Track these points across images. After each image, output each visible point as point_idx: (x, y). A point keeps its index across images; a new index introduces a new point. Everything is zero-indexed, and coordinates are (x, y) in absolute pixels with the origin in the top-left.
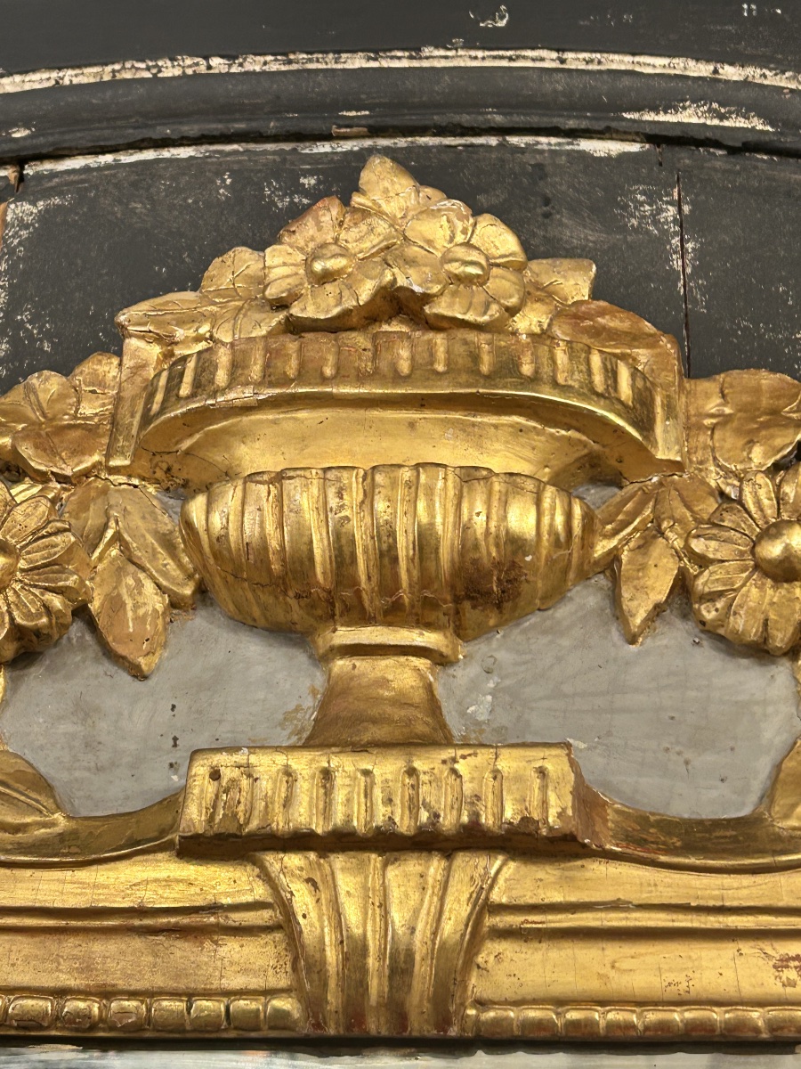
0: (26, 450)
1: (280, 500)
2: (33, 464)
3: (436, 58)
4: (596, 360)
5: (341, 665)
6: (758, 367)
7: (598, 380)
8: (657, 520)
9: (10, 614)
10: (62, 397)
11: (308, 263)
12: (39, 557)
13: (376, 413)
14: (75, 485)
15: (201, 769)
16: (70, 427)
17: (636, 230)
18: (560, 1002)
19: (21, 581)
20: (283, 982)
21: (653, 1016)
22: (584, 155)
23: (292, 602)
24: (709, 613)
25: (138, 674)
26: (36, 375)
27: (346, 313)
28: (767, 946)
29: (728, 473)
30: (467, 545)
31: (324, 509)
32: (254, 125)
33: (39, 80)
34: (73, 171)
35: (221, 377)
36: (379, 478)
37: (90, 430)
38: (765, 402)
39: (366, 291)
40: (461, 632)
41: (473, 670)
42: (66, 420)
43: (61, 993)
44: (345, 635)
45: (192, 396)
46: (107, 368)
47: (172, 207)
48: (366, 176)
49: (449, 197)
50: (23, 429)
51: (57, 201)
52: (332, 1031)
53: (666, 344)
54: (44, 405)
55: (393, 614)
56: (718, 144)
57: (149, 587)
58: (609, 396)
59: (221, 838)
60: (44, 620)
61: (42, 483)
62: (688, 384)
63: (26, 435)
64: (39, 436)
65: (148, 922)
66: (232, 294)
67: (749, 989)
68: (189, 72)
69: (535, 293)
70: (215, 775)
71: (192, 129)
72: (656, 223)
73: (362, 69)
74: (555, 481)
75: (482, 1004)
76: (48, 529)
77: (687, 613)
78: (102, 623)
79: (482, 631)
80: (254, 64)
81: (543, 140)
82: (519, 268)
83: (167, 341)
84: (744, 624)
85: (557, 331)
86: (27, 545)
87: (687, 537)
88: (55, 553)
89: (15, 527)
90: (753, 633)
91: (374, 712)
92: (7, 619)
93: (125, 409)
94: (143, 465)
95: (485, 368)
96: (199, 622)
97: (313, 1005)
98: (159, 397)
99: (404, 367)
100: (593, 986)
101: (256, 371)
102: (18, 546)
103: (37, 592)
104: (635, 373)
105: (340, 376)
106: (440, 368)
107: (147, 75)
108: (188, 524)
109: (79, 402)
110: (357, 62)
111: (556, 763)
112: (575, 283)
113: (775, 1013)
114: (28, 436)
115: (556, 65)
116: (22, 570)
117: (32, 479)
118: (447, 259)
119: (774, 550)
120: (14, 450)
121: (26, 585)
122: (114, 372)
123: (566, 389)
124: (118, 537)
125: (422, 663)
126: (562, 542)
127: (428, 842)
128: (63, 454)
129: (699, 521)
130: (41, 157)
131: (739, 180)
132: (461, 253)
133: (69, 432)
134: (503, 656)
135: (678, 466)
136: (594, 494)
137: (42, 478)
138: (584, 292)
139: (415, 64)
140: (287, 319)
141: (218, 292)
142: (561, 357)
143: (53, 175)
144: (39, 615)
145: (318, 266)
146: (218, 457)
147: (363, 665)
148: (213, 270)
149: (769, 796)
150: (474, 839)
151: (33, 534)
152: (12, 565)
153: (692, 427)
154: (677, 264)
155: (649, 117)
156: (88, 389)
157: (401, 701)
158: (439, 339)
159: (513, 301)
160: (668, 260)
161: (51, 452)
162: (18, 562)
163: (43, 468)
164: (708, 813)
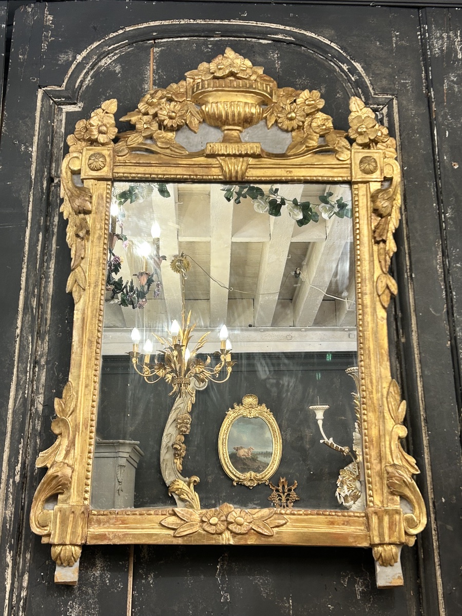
0: (174, 97)
1: (217, 106)
2: (175, 99)
3: (233, 22)
4: (264, 85)
5: (226, 132)
6: (289, 87)
7: (265, 88)
8: (273, 111)
10: (177, 88)
11: (217, 66)
12: (180, 114)
13: (231, 93)
14: (182, 103)
15: (208, 145)
17: (270, 59)
18: (258, 177)
19: (178, 118)
20: (221, 174)
21: (270, 178)
22: (261, 43)
23: (219, 122)
24: (280, 125)
25: (195, 133)
26: (172, 84)
27: (224, 75)
28: (285, 169)
29: (284, 104)
30: (245, 114)
31: (224, 107)
32: (200, 34)
33: (157, 23)
34: (165, 42)
35: (206, 86)
36: (232, 103)
37: (183, 94)
38: (290, 93)
39: (227, 72)
40: (244, 127)
41: (245, 133)
42: (179, 92)
43: (190, 175)
44: (227, 127)
45: (201, 89)
46: (183, 83)
47: (185, 50)
48: (226, 51)
49: (240, 55)
51: (163, 48)
52: (227, 180)
53: (275, 82)
54: (175, 89)
55: (234, 124)
56: (285, 42)
57: (196, 120)
58: (266, 91)
59: (212, 154)
60: (181, 124)
62: (278, 89)
64: (175, 94)
65: (201, 166)
66: (204, 71)
67: (283, 175)
68: (186, 22)
69: (254, 73)
70: (210, 146)
71: (188, 34)
72: (273, 58)
73: (219, 24)
74: (258, 104)
75: (248, 177)
77: (277, 125)
78: (189, 125)
79: (247, 128)
80: (199, 21)
81: (253, 39)
82: (251, 68)
83: (194, 79)
84: (285, 127)
85: (258, 80)
87: (277, 114)
88: (182, 114)
89: (176, 109)
90: (286, 128)
91: (232, 138)
92: (176, 123)
93: (188, 91)
94: (193, 100)
95: (248, 86)
96: (203, 125)
97: (225, 176)
98: (195, 89)
99: (235, 86)
100: (262, 175)
101: (212, 85)
102: (177, 112)
103: (180, 119)
104: (270, 88)
105: (225, 87)
106: (241, 86)
107: (178, 23)
108: (202, 110)
109: (180, 89)
110: (218, 22)
111: (258, 145)
112: (260, 71)
113: (286, 178)
114: (173, 94)
115: (256, 25)
116: (178, 116)
118: (240, 66)
119: (289, 116)
120: (172, 97)
122: (185, 84)
123: (260, 90)
124: (190, 112)
125: (238, 132)
126: (259, 114)
127: (241, 156)
128: (179, 98)
129: (279, 111)
130: (159, 39)
131: (288, 50)
132: (242, 65)
133: (179, 94)
134: (250, 131)
135: (276, 103)
136: (263, 107)
137: (176, 102)
138: (262, 73)
139: (229, 23)
140: (214, 76)
141: (201, 70)
142: (259, 85)
143: (161, 42)
145: (219, 67)
146: (206, 99)
147: (229, 132)
148: (199, 66)
149: (287, 151)
150: (247, 155)
151: (179, 110)
152: (176, 115)
153: (278, 97)
154: (277, 66)
155: (273, 36)
156: (181, 87)
157: (235, 137)
158: (240, 81)
159: (251, 74)
160: (275, 65)
161: (177, 97)
163: (177, 100)
164: (278, 153)
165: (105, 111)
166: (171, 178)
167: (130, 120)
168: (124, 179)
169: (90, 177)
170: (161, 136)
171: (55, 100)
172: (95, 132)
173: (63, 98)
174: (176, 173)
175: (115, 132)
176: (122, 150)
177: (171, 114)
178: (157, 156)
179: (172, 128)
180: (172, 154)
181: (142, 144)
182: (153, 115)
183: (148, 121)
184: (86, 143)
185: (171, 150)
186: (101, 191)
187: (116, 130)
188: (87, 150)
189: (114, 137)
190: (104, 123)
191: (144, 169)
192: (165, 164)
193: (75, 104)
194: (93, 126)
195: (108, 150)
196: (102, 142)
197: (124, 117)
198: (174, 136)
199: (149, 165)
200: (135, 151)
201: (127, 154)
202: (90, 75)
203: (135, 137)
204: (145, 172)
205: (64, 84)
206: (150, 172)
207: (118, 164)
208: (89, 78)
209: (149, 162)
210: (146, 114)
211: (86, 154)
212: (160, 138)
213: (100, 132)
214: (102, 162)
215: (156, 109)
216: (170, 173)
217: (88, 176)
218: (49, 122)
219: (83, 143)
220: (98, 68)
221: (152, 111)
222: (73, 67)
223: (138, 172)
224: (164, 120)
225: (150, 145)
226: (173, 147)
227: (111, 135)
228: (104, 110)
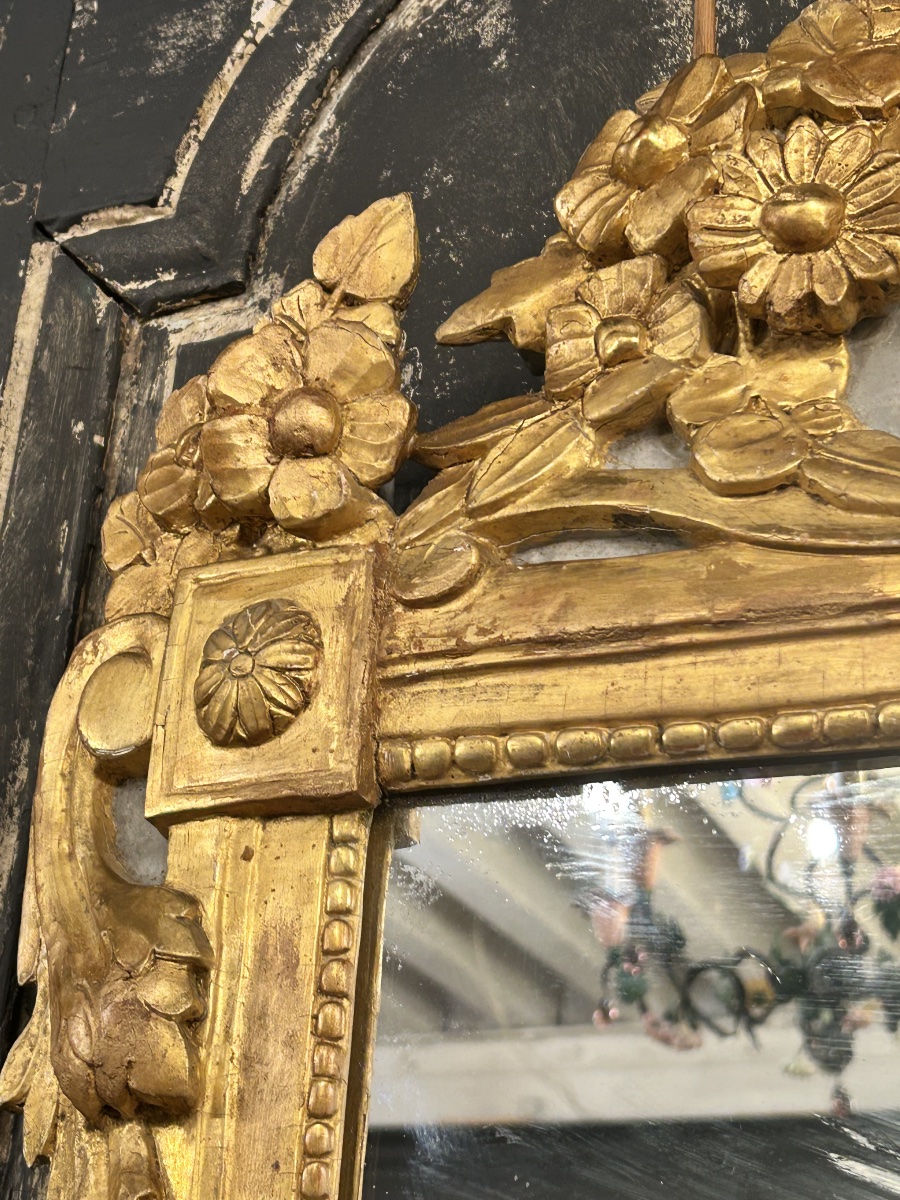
0: (821, 88)
2: (832, 101)
9: (847, 269)
10: (848, 23)
12: (868, 199)
14: (887, 120)
16: (867, 53)
19: (852, 230)
26: (811, 6)
37: (894, 52)
42: (861, 47)
50: (810, 67)
54: (830, 37)
60: (890, 269)
61: (847, 123)
63: (816, 71)
64: (834, 70)
76: (875, 163)
86: (851, 187)
88: (890, 190)
89: (834, 168)
92: (844, 275)
102: (841, 190)
103: (875, 238)
109: (872, 27)
114: (819, 72)
116: (851, 217)
117: (832, 121)
120: (807, 91)
121: (860, 232)
128: (867, 84)
133: (870, 58)
137: (846, 117)
144: (882, 264)
151: (857, 172)
152: (837, 213)
156: (879, 8)
161: (850, 85)
162: (845, 207)
163: (846, 104)
165: (337, 294)
166: (827, 738)
167: (507, 323)
168: (459, 779)
169: (206, 802)
170: (730, 394)
171: (122, 289)
172: (250, 451)
173: (166, 270)
174: (871, 686)
175: (389, 427)
176: (436, 555)
177: (791, 211)
178: (698, 564)
179: (809, 323)
180: (818, 531)
181: (590, 480)
182: (654, 250)
183: (630, 304)
184: (207, 541)
185: (818, 498)
186: (282, 903)
187: (399, 412)
188: (207, 590)
189: (384, 465)
190: (311, 375)
191: (600, 686)
192: (768, 616)
193: (233, 290)
194: (233, 409)
195: (341, 570)
196: (299, 513)
197: (468, 307)
198: (842, 381)
199: (638, 645)
200: (539, 545)
201: (470, 581)
202: (335, 101)
203: (539, 439)
204: (612, 708)
205: (177, 184)
206: (651, 703)
207: (412, 668)
208: (327, 119)
209: (634, 621)
210: (613, 250)
211: (196, 621)
212: (722, 411)
213: (289, 447)
214: (280, 670)
215: (678, 201)
216: (814, 691)
217: (189, 792)
218: (80, 427)
219: (190, 541)
220: (383, 48)
221: (647, 226)
222: (231, 72)
223: (557, 714)
224: (739, 270)
225: (646, 483)
226: (830, 467)
227: (367, 457)
228: (328, 289)
